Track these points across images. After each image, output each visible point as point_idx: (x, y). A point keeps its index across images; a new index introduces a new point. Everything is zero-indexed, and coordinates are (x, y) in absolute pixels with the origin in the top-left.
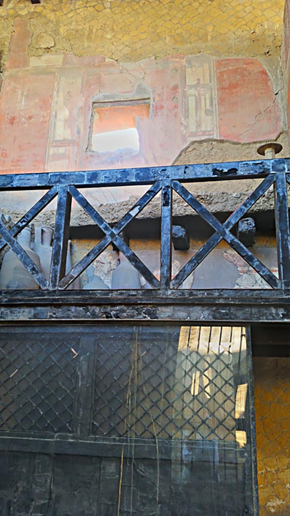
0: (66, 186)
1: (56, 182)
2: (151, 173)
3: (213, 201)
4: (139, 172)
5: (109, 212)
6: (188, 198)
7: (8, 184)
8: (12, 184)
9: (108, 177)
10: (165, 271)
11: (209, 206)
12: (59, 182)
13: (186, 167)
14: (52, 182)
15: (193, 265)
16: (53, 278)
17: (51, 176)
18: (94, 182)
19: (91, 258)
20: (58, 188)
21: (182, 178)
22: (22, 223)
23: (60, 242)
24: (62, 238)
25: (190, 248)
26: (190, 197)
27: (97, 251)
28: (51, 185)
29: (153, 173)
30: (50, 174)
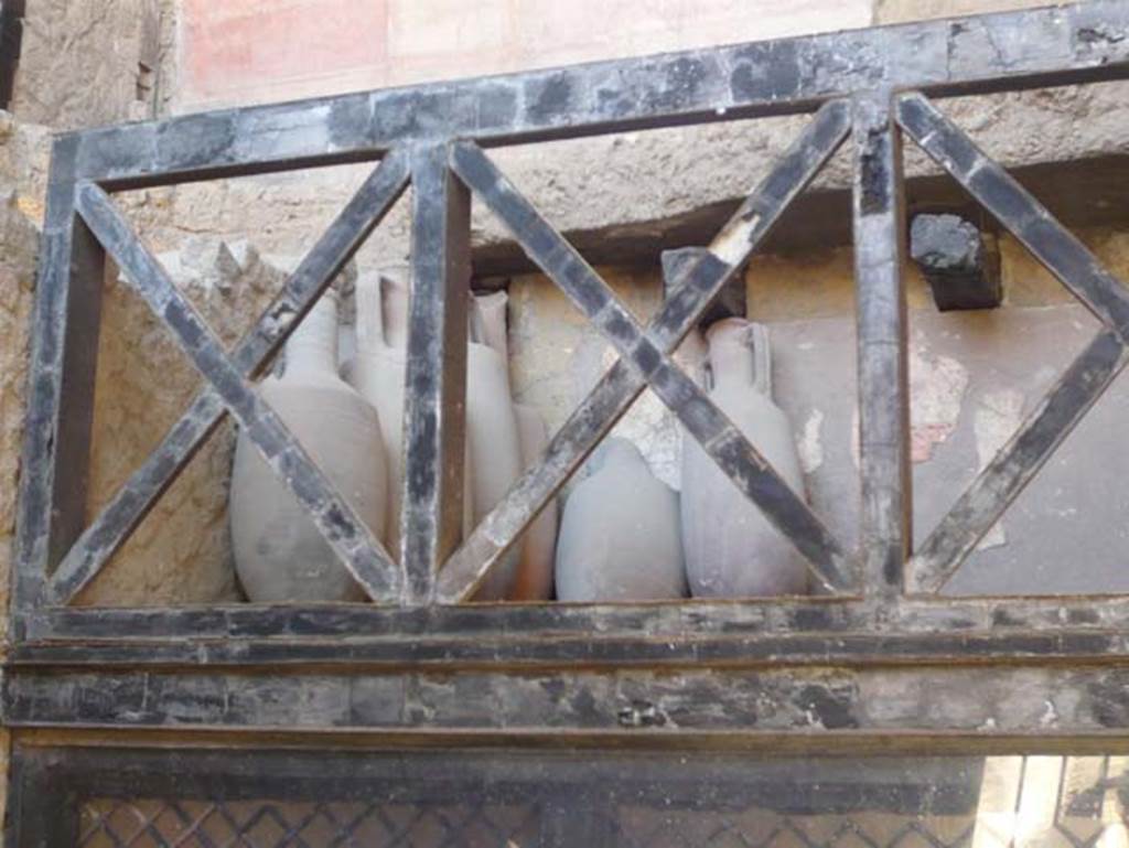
0: (441, 147)
1: (400, 132)
2: (800, 62)
3: (1094, 103)
4: (746, 61)
5: (651, 173)
6: (972, 173)
7: (215, 153)
8: (229, 152)
9: (616, 94)
10: (883, 514)
11: (1077, 124)
12: (412, 128)
13: (957, 29)
14: (382, 133)
15: (1006, 484)
16: (416, 557)
17: (378, 104)
18: (557, 121)
19: (561, 466)
20: (410, 154)
21: (939, 79)
22: (276, 316)
23: (432, 398)
24: (439, 379)
25: (1005, 302)
26: (978, 165)
27: (584, 429)
28: (380, 146)
29: (808, 62)
30: (373, 100)
